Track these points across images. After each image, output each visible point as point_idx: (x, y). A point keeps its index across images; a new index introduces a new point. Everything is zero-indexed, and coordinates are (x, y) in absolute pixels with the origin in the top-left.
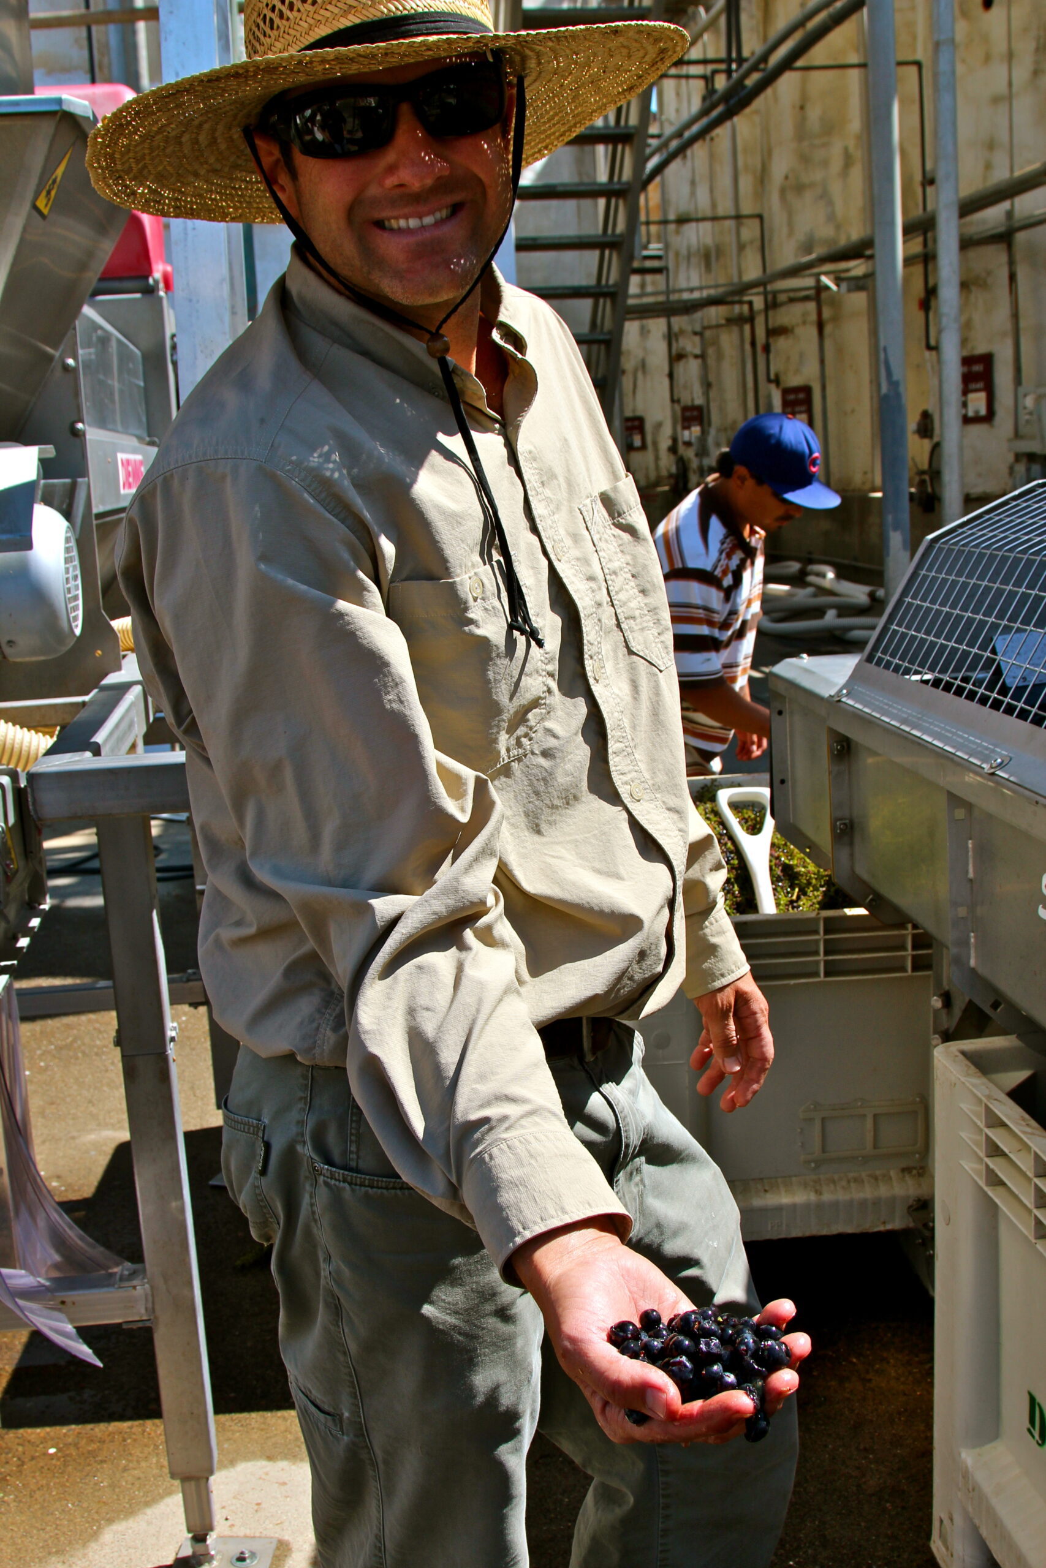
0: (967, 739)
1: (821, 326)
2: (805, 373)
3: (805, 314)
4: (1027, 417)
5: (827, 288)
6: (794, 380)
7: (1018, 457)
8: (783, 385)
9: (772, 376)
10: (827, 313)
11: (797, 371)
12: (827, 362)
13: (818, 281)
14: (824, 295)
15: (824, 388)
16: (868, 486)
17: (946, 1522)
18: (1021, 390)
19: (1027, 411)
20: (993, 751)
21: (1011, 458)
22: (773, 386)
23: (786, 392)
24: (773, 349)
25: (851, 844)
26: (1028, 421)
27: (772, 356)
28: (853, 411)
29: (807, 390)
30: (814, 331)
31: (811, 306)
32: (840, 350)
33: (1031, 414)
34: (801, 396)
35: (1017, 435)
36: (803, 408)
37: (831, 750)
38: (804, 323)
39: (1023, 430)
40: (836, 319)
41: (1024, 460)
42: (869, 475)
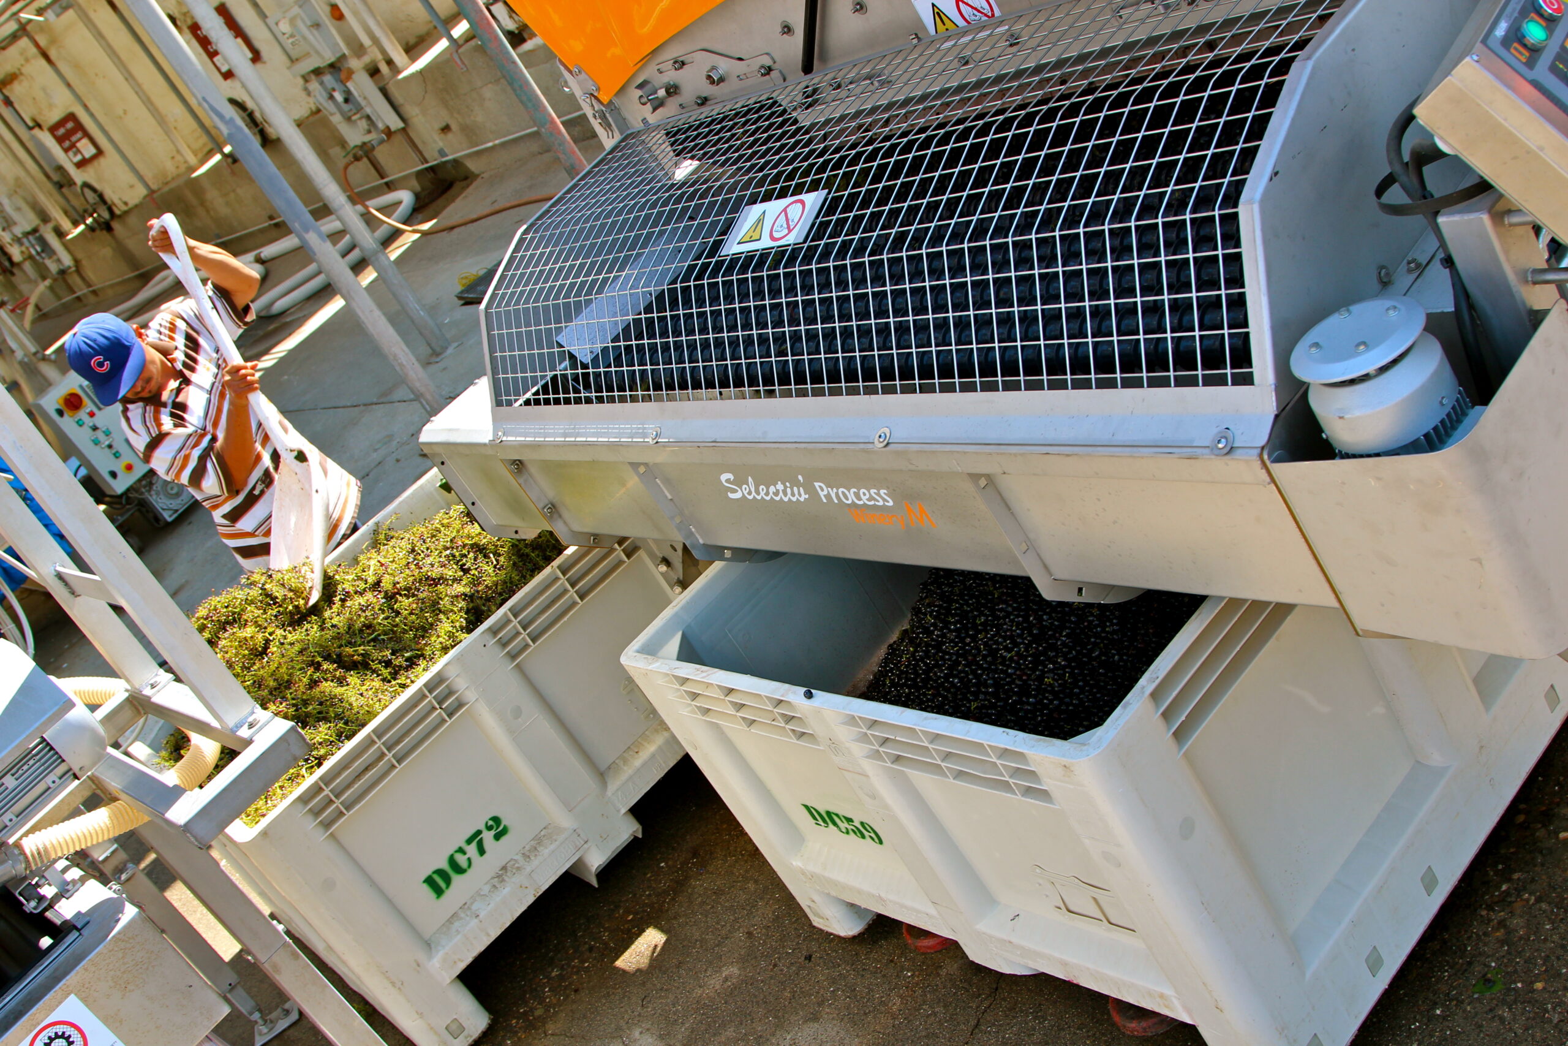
0: (619, 428)
1: (46, 56)
2: (60, 104)
3: (22, 53)
4: (291, 40)
5: (30, 21)
6: (54, 116)
7: (306, 79)
8: (45, 126)
9: (31, 124)
10: (42, 41)
11: (51, 106)
12: (72, 83)
13: (19, 21)
14: (29, 28)
15: (86, 107)
16: (183, 168)
17: (812, 904)
18: (269, 21)
19: (287, 36)
20: (645, 428)
21: (301, 81)
22: (37, 131)
23: (52, 130)
24: (12, 99)
25: (560, 516)
26: (293, 44)
27: (16, 105)
28: (125, 112)
29: (71, 117)
30: (43, 62)
31: (24, 42)
32: (77, 66)
33: (292, 36)
34: (70, 125)
35: (293, 61)
36: (79, 135)
37: (511, 472)
38: (27, 60)
39: (294, 56)
40: (53, 41)
41: (313, 77)
42: (178, 158)
